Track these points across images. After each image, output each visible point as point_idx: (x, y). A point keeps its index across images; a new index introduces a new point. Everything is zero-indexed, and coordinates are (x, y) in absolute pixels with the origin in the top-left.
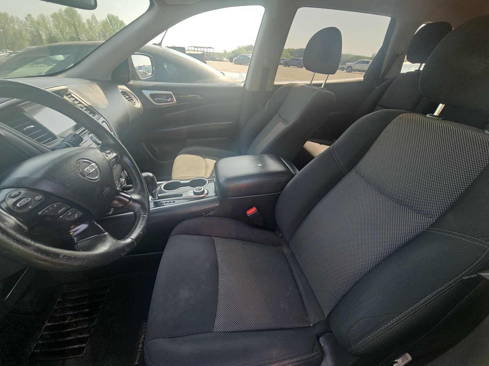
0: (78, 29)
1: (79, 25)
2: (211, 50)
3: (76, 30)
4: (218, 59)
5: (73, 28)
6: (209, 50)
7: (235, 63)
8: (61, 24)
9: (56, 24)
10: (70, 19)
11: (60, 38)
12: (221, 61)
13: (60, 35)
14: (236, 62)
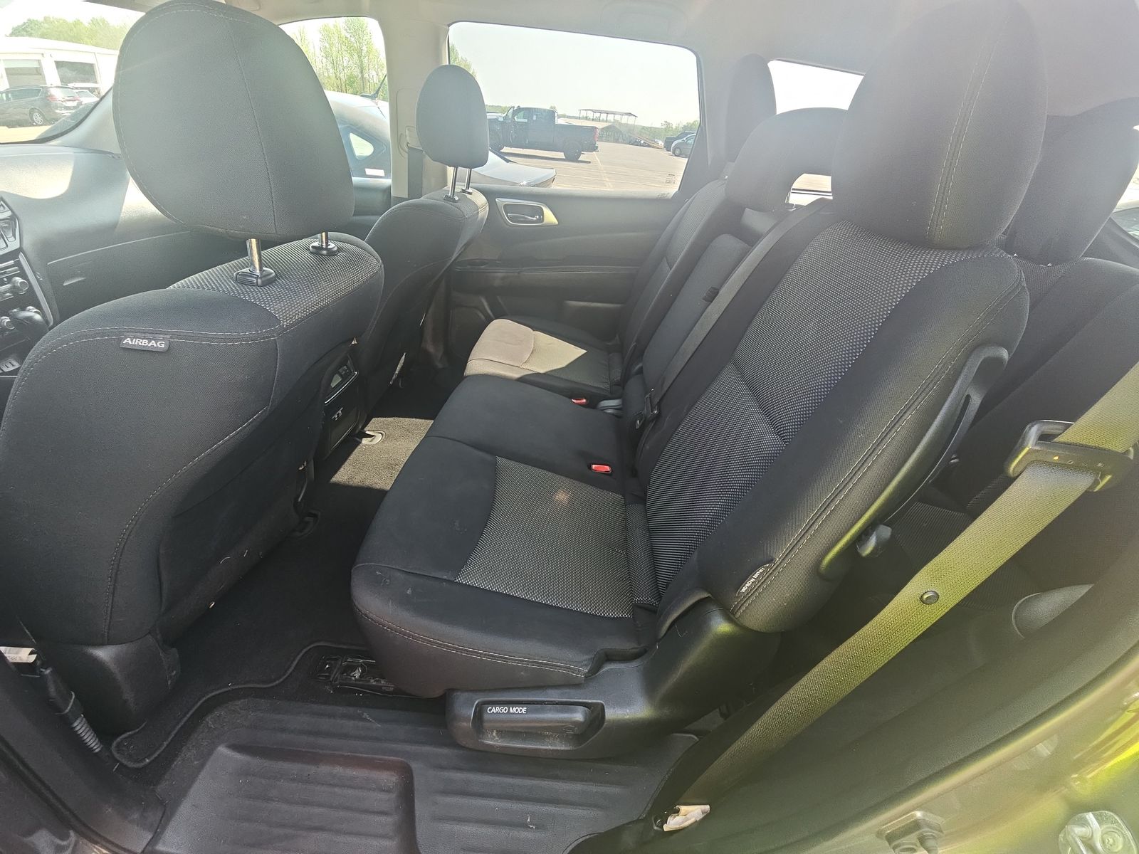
0: (365, 60)
1: (368, 52)
2: (631, 121)
3: (361, 62)
4: (642, 142)
5: (356, 57)
6: (625, 120)
7: (674, 153)
8: (334, 49)
9: (326, 47)
10: (353, 39)
11: (329, 77)
12: (649, 146)
13: (331, 71)
14: (677, 152)
